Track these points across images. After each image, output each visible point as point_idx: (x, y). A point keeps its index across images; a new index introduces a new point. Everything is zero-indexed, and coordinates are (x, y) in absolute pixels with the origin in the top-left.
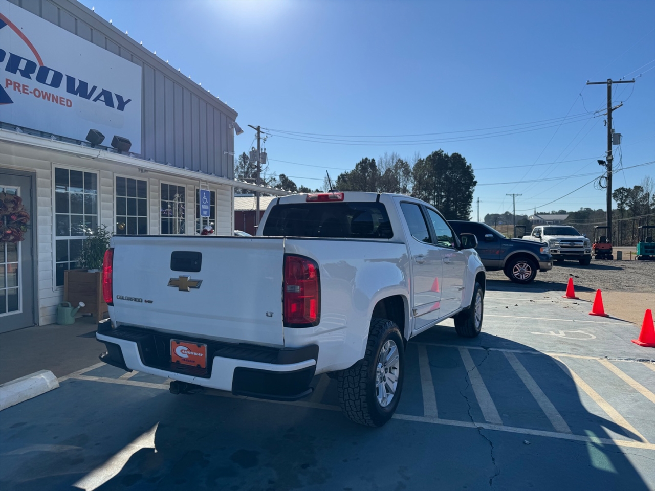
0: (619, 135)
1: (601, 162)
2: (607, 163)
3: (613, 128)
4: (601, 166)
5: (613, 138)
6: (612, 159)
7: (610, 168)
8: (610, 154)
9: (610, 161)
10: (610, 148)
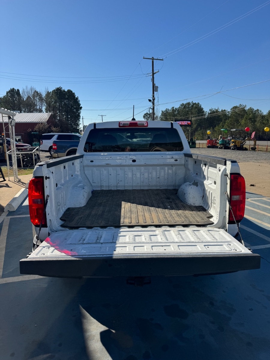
0: (157, 87)
1: (150, 100)
2: (152, 101)
3: (154, 83)
4: (150, 102)
5: (155, 89)
6: (154, 99)
7: (153, 104)
8: (153, 96)
9: (154, 100)
10: (153, 93)
